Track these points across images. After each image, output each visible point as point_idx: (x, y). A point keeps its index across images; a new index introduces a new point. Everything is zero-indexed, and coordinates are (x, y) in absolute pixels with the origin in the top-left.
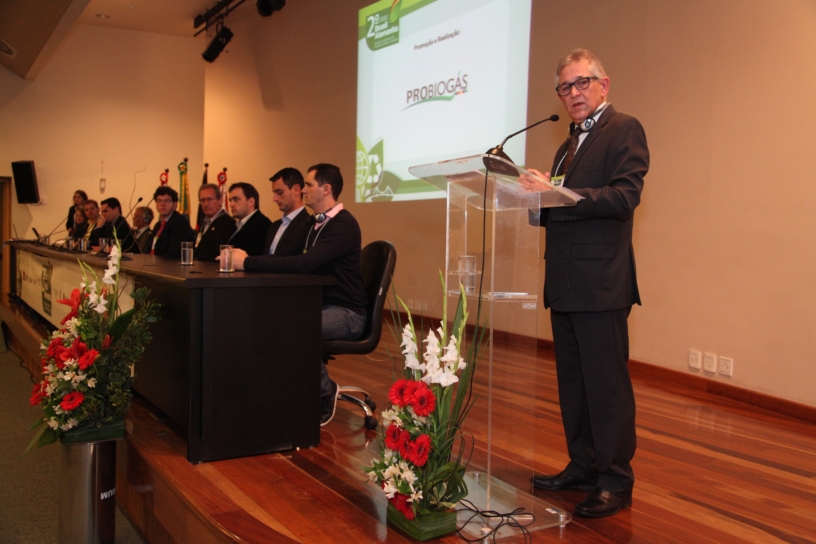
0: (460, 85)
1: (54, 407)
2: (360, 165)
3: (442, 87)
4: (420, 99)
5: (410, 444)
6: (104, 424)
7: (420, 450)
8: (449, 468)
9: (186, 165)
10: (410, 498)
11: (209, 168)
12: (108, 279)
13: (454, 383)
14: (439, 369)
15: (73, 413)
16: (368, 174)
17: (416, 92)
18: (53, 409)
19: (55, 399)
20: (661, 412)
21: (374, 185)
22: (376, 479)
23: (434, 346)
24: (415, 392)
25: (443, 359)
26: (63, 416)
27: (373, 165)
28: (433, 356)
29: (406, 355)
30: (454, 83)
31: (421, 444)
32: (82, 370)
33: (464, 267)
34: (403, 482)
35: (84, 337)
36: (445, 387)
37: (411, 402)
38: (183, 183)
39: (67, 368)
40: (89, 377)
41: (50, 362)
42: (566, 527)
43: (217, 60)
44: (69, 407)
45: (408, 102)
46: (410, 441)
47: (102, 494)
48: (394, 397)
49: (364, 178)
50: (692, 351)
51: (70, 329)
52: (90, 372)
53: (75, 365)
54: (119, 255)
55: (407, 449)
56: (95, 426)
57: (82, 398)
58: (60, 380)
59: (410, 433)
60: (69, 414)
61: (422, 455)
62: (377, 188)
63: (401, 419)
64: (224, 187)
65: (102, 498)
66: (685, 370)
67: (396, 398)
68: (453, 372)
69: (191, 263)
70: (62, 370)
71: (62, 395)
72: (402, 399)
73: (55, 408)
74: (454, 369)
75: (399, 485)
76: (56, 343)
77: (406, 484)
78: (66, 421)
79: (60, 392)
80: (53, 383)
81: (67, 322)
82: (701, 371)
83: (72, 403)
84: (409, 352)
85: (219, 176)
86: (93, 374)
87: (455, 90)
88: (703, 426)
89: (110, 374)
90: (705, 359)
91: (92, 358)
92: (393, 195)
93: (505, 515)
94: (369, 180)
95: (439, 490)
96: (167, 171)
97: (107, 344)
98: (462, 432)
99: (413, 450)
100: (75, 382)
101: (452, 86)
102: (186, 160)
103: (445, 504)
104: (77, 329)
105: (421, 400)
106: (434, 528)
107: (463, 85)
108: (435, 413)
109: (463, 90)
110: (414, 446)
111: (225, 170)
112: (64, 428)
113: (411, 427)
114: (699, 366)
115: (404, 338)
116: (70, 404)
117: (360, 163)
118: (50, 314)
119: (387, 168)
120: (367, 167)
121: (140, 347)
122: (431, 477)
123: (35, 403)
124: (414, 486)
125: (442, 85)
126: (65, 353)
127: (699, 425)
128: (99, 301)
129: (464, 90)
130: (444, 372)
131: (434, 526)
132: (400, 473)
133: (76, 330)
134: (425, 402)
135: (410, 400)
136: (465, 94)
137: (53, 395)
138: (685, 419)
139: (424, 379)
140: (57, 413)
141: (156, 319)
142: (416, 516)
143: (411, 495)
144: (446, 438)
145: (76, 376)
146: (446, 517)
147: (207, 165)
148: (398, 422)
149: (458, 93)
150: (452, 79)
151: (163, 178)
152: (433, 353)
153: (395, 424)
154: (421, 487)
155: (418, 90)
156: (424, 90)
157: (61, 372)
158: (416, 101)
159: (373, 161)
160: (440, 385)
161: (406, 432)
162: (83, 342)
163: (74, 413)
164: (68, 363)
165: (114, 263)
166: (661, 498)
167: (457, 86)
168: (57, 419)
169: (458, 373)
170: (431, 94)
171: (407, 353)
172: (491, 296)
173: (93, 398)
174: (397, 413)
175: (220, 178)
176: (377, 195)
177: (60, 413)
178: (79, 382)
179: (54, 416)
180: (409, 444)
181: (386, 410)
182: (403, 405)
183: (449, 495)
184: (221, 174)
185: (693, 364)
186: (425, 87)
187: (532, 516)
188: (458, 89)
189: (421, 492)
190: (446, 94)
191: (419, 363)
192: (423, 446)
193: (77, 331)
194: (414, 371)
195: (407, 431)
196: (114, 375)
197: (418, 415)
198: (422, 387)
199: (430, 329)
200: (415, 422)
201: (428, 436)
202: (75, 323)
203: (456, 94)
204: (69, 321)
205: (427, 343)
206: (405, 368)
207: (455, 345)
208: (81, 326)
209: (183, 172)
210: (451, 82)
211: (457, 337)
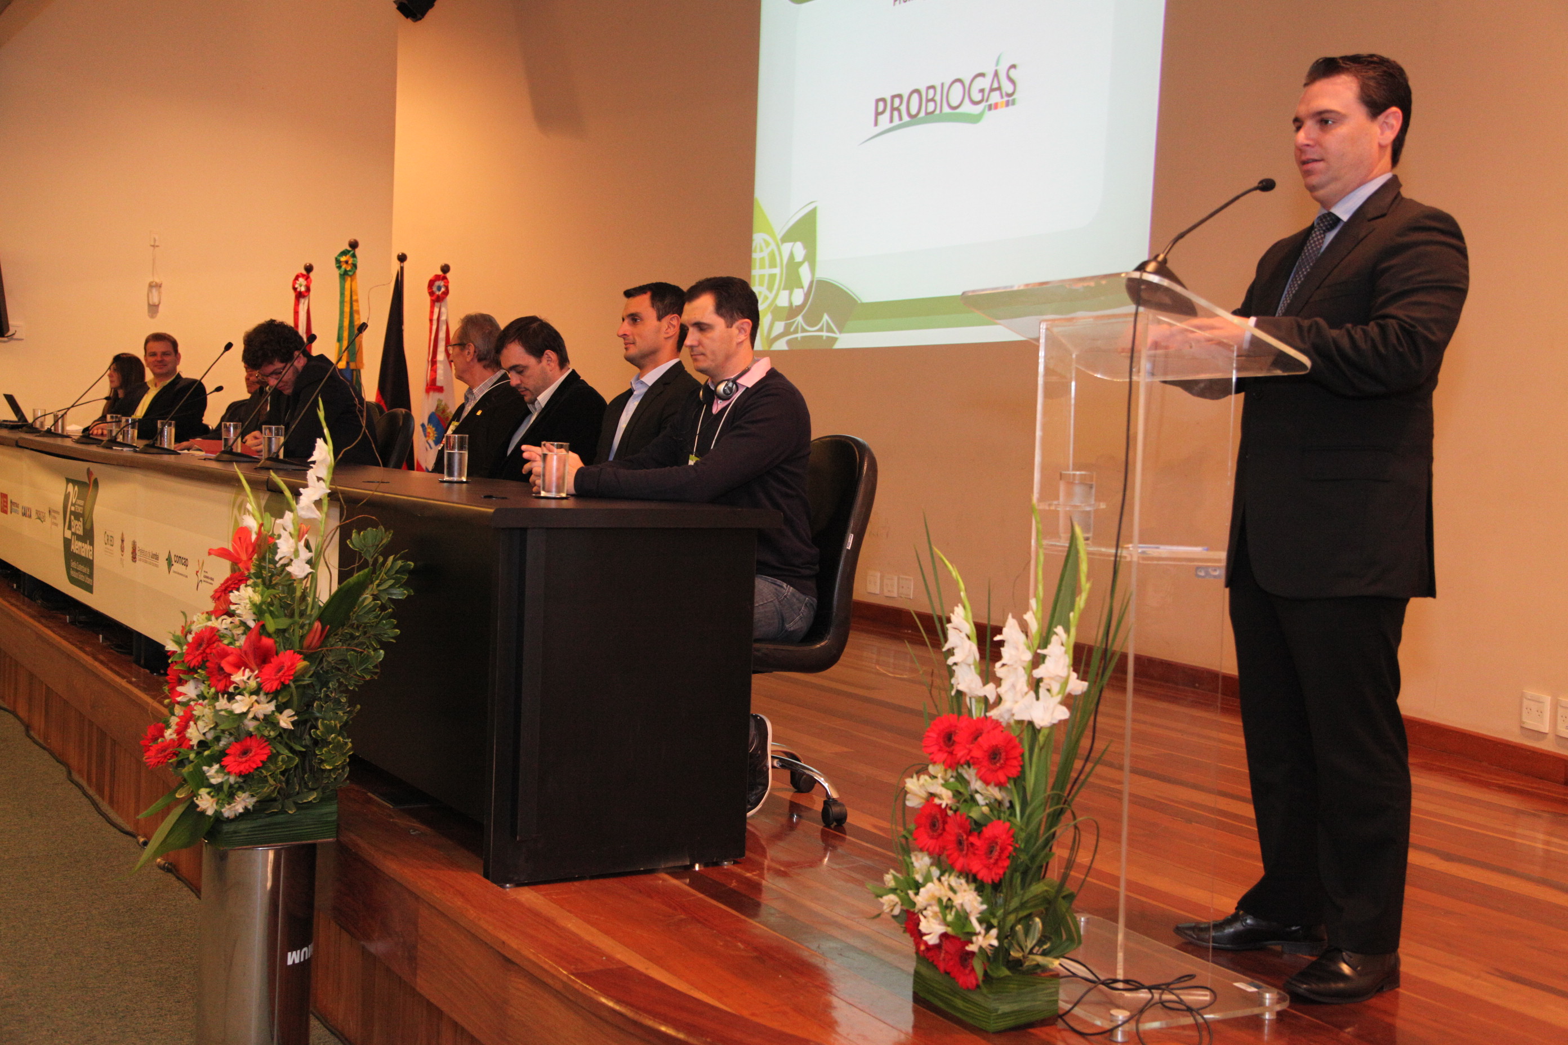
0: (999, 89)
1: (205, 768)
2: (762, 267)
3: (957, 91)
4: (906, 118)
5: (972, 839)
6: (299, 807)
7: (991, 852)
8: (1046, 888)
9: (354, 256)
10: (971, 942)
11: (406, 264)
12: (309, 508)
13: (1060, 721)
14: (1026, 693)
15: (244, 782)
16: (779, 286)
17: (897, 101)
18: (204, 773)
19: (206, 753)
20: (1460, 821)
21: (793, 312)
22: (897, 911)
23: (1017, 649)
24: (980, 739)
25: (1037, 673)
26: (226, 787)
27: (792, 266)
28: (1016, 669)
29: (954, 668)
30: (984, 83)
31: (992, 842)
32: (267, 694)
33: (1070, 495)
34: (957, 913)
35: (271, 625)
36: (1041, 728)
37: (972, 757)
38: (347, 299)
39: (236, 688)
40: (280, 709)
41: (195, 676)
42: (1277, 1019)
43: (431, 14)
44: (242, 768)
45: (876, 124)
46: (970, 833)
47: (289, 954)
48: (934, 749)
49: (771, 296)
50: (1530, 692)
51: (238, 609)
52: (280, 698)
53: (253, 684)
54: (330, 458)
55: (962, 850)
56: (283, 812)
57: (266, 751)
58: (223, 713)
59: (970, 817)
60: (236, 783)
61: (997, 860)
62: (799, 319)
63: (952, 790)
64: (443, 310)
65: (290, 962)
66: (1514, 736)
67: (939, 750)
68: (1059, 698)
69: (464, 479)
70: (225, 692)
71: (222, 743)
72: (951, 753)
73: (208, 771)
74: (1059, 693)
75: (950, 918)
76: (205, 640)
77: (963, 917)
78: (231, 796)
79: (217, 739)
80: (204, 718)
81: (231, 594)
82: (1551, 737)
83: (246, 761)
84: (962, 662)
85: (431, 283)
86: (287, 702)
87: (987, 100)
88: (1553, 849)
89: (315, 705)
90: (1560, 711)
91: (289, 669)
92: (837, 335)
93: (1157, 987)
94: (783, 301)
95: (1027, 932)
96: (309, 269)
97: (315, 641)
98: (1077, 815)
99: (976, 852)
100: (255, 718)
101: (982, 91)
102: (354, 245)
103: (1040, 959)
104: (254, 610)
105: (993, 754)
106: (1016, 1007)
107: (1008, 88)
108: (1019, 780)
109: (1005, 99)
110: (977, 842)
111: (446, 269)
112: (228, 812)
113: (971, 807)
114: (1545, 728)
115: (951, 633)
116: (242, 763)
117: (762, 259)
118: (89, 588)
119: (823, 273)
120: (776, 271)
121: (375, 650)
122: (1015, 903)
123: (159, 762)
124: (980, 921)
125: (958, 85)
126: (230, 658)
127: (1546, 847)
128: (296, 552)
129: (1010, 100)
130: (1038, 698)
131: (1016, 1002)
132: (951, 894)
133: (251, 612)
134: (1000, 758)
135: (968, 754)
136: (1010, 108)
137: (203, 744)
138: (1514, 835)
139: (993, 714)
140: (213, 781)
141: (405, 592)
142: (983, 981)
143: (974, 939)
144: (1043, 828)
145: (256, 704)
146: (1040, 986)
147: (402, 258)
148: (944, 796)
149: (996, 106)
150: (982, 75)
151: (301, 286)
152: (1016, 662)
153: (937, 801)
154: (995, 922)
155: (900, 96)
156: (915, 96)
157: (223, 697)
158: (896, 121)
159: (791, 256)
160: (1031, 723)
161: (961, 816)
162: (269, 635)
163: (247, 781)
164: (238, 677)
165: (320, 476)
166: (1469, 978)
167: (992, 90)
168: (212, 794)
169: (1069, 701)
170: (931, 106)
171: (955, 664)
172: (1133, 551)
173: (287, 751)
174: (941, 781)
175: (435, 289)
176: (799, 335)
177: (219, 780)
178: (261, 717)
179: (207, 787)
180: (967, 839)
181: (915, 776)
182: (952, 764)
183: (1045, 943)
184: (437, 278)
185: (1530, 723)
186: (917, 91)
187: (1208, 993)
188: (995, 97)
189: (994, 932)
190: (967, 108)
191: (983, 681)
192: (997, 843)
193: (254, 613)
194: (970, 698)
195: (964, 814)
196: (322, 707)
197: (987, 783)
198: (994, 729)
199: (1010, 616)
200: (978, 797)
201: (1008, 824)
202: (250, 598)
203: (990, 108)
204: (236, 592)
205: (1001, 643)
206: (953, 693)
207: (1062, 645)
208: (263, 603)
209: (347, 271)
210: (980, 79)
211: (1067, 631)
